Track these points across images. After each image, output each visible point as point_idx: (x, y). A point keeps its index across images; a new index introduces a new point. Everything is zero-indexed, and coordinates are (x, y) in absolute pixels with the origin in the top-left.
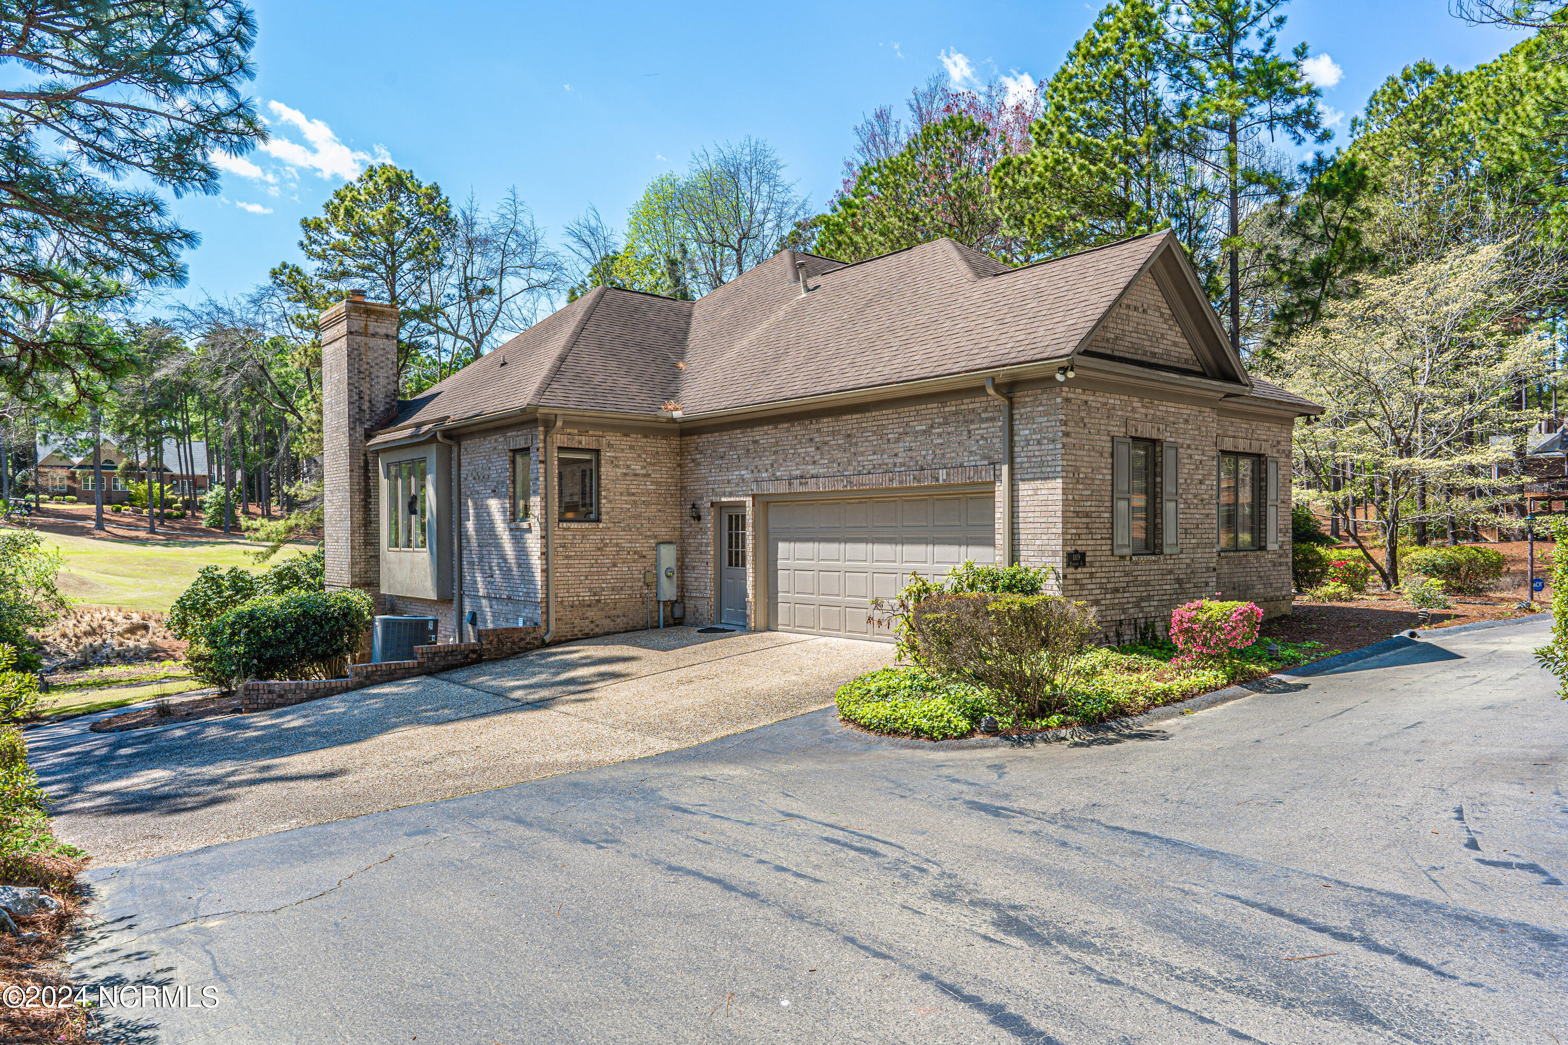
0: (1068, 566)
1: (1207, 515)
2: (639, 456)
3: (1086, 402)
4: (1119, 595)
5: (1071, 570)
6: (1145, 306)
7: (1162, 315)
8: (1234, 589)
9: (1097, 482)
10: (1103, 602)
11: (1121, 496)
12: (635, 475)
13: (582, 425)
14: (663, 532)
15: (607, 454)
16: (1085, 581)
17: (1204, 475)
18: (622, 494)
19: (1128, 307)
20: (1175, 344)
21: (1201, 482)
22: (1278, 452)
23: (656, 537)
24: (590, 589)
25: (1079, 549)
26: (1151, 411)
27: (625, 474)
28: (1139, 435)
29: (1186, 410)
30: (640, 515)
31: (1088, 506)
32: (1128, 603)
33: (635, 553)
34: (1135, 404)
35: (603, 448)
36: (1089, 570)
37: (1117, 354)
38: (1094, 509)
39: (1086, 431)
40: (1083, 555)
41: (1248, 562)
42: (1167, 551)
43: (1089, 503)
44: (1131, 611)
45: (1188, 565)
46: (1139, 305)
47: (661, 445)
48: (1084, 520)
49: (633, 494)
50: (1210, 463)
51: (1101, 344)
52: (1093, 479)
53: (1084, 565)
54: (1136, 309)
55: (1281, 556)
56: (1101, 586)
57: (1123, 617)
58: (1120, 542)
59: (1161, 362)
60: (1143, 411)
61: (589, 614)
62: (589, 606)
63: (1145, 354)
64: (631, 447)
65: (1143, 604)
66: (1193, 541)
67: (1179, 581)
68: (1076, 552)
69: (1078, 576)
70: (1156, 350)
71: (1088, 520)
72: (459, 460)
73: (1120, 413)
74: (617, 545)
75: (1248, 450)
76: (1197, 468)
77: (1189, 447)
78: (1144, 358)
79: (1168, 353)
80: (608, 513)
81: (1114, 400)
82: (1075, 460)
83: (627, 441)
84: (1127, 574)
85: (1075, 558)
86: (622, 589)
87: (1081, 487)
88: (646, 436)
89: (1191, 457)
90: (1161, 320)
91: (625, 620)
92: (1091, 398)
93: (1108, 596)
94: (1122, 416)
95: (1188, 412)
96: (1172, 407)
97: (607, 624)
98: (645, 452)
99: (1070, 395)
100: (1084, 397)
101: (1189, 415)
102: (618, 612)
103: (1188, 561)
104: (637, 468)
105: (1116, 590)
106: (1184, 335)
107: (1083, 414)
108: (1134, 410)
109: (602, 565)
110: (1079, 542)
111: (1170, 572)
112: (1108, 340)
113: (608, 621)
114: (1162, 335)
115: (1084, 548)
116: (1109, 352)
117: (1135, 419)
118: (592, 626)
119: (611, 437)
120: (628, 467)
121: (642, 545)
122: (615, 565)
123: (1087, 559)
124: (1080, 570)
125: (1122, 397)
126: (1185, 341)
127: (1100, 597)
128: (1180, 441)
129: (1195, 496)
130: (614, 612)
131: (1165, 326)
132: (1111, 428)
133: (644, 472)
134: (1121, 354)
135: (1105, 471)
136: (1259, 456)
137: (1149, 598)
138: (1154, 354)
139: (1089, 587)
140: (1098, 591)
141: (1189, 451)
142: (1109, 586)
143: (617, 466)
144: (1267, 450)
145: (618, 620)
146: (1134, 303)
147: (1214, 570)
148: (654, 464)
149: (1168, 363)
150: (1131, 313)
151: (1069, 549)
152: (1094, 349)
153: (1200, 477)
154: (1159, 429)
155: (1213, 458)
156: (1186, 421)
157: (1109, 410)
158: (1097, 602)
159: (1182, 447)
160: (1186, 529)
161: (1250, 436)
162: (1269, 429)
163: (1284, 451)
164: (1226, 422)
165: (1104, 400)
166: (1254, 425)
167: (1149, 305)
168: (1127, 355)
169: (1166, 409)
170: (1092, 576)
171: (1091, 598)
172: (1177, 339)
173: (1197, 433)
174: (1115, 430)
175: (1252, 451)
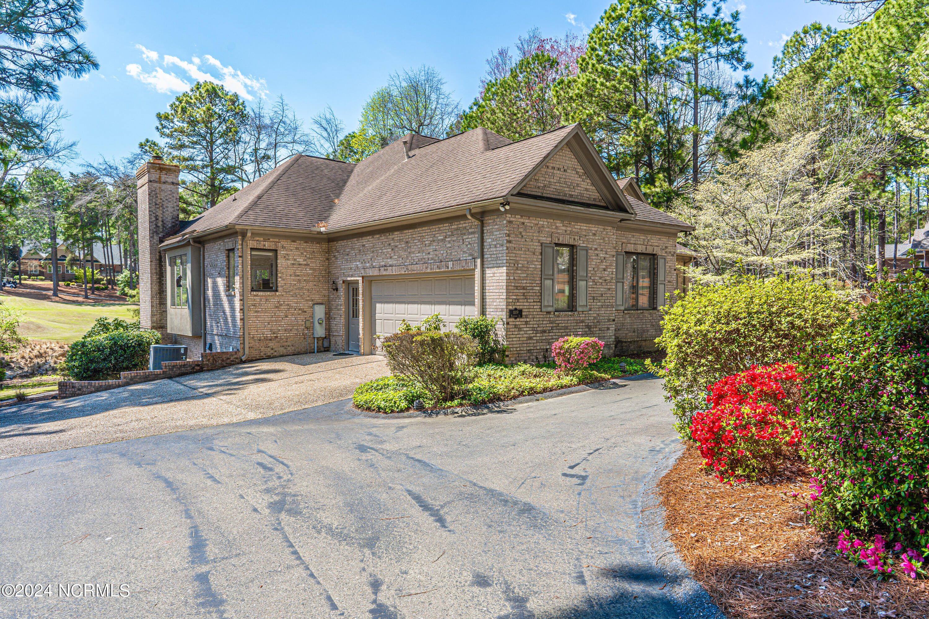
0: (510, 317)
1: (609, 289)
2: (302, 254)
3: (523, 223)
4: (545, 334)
5: (512, 320)
6: (566, 168)
7: (577, 173)
8: (634, 332)
9: (531, 269)
10: (535, 338)
11: (547, 277)
12: (300, 264)
13: (267, 236)
14: (317, 298)
15: (281, 253)
16: (521, 326)
17: (606, 266)
18: (291, 275)
19: (553, 168)
20: (587, 190)
21: (605, 270)
22: (666, 252)
23: (312, 300)
24: (271, 330)
25: (518, 308)
26: (569, 229)
27: (293, 264)
28: (560, 242)
29: (594, 228)
30: (302, 288)
31: (524, 283)
32: (552, 339)
33: (300, 309)
34: (558, 225)
35: (279, 249)
36: (525, 320)
38: (528, 285)
39: (523, 240)
40: (521, 311)
41: (644, 316)
42: (579, 309)
43: (525, 281)
45: (595, 318)
46: (561, 167)
47: (316, 247)
48: (521, 291)
49: (298, 276)
50: (611, 259)
51: (534, 190)
52: (528, 268)
53: (521, 317)
54: (559, 169)
56: (533, 329)
58: (546, 304)
59: (576, 200)
60: (564, 228)
61: (270, 345)
62: (270, 340)
63: (565, 195)
64: (297, 248)
66: (598, 304)
67: (588, 327)
68: (516, 309)
69: (517, 323)
70: (573, 193)
71: (524, 291)
72: (204, 255)
73: (547, 230)
74: (288, 305)
75: (644, 251)
76: (602, 262)
77: (596, 249)
78: (565, 198)
79: (581, 195)
80: (282, 286)
81: (542, 222)
82: (516, 257)
83: (294, 245)
84: (551, 322)
85: (514, 313)
86: (291, 330)
87: (519, 272)
88: (306, 242)
89: (597, 255)
90: (577, 176)
91: (293, 348)
92: (527, 221)
93: (538, 335)
94: (548, 231)
95: (596, 229)
96: (584, 226)
97: (282, 351)
98: (306, 251)
99: (512, 219)
100: (522, 220)
101: (596, 231)
102: (289, 344)
103: (595, 315)
104: (301, 260)
105: (544, 332)
106: (593, 184)
107: (521, 230)
108: (557, 228)
109: (278, 316)
110: (518, 304)
111: (582, 321)
112: (539, 187)
113: (282, 349)
114: (578, 184)
115: (521, 307)
116: (540, 194)
117: (558, 233)
118: (272, 351)
119: (283, 243)
120: (295, 260)
121: (304, 305)
122: (286, 316)
123: (523, 314)
124: (518, 319)
125: (549, 220)
126: (594, 188)
127: (532, 335)
128: (590, 246)
129: (601, 278)
130: (286, 344)
131: (579, 179)
132: (541, 238)
133: (305, 263)
134: (548, 196)
135: (536, 263)
136: (654, 255)
138: (571, 196)
139: (525, 329)
140: (531, 332)
141: (596, 252)
142: (538, 329)
143: (288, 259)
144: (657, 251)
145: (289, 348)
146: (558, 166)
147: (614, 320)
148: (312, 258)
149: (582, 201)
150: (555, 172)
151: (511, 307)
152: (529, 193)
153: (604, 267)
154: (574, 239)
155: (613, 256)
156: (594, 235)
157: (539, 228)
158: (530, 338)
159: (591, 249)
160: (593, 297)
161: (646, 243)
162: (660, 239)
163: (670, 252)
164: (629, 235)
165: (536, 222)
166: (649, 237)
167: (568, 167)
168: (552, 196)
169: (579, 227)
170: (527, 323)
171: (526, 336)
172: (588, 187)
173: (602, 241)
174: (543, 239)
175: (648, 252)
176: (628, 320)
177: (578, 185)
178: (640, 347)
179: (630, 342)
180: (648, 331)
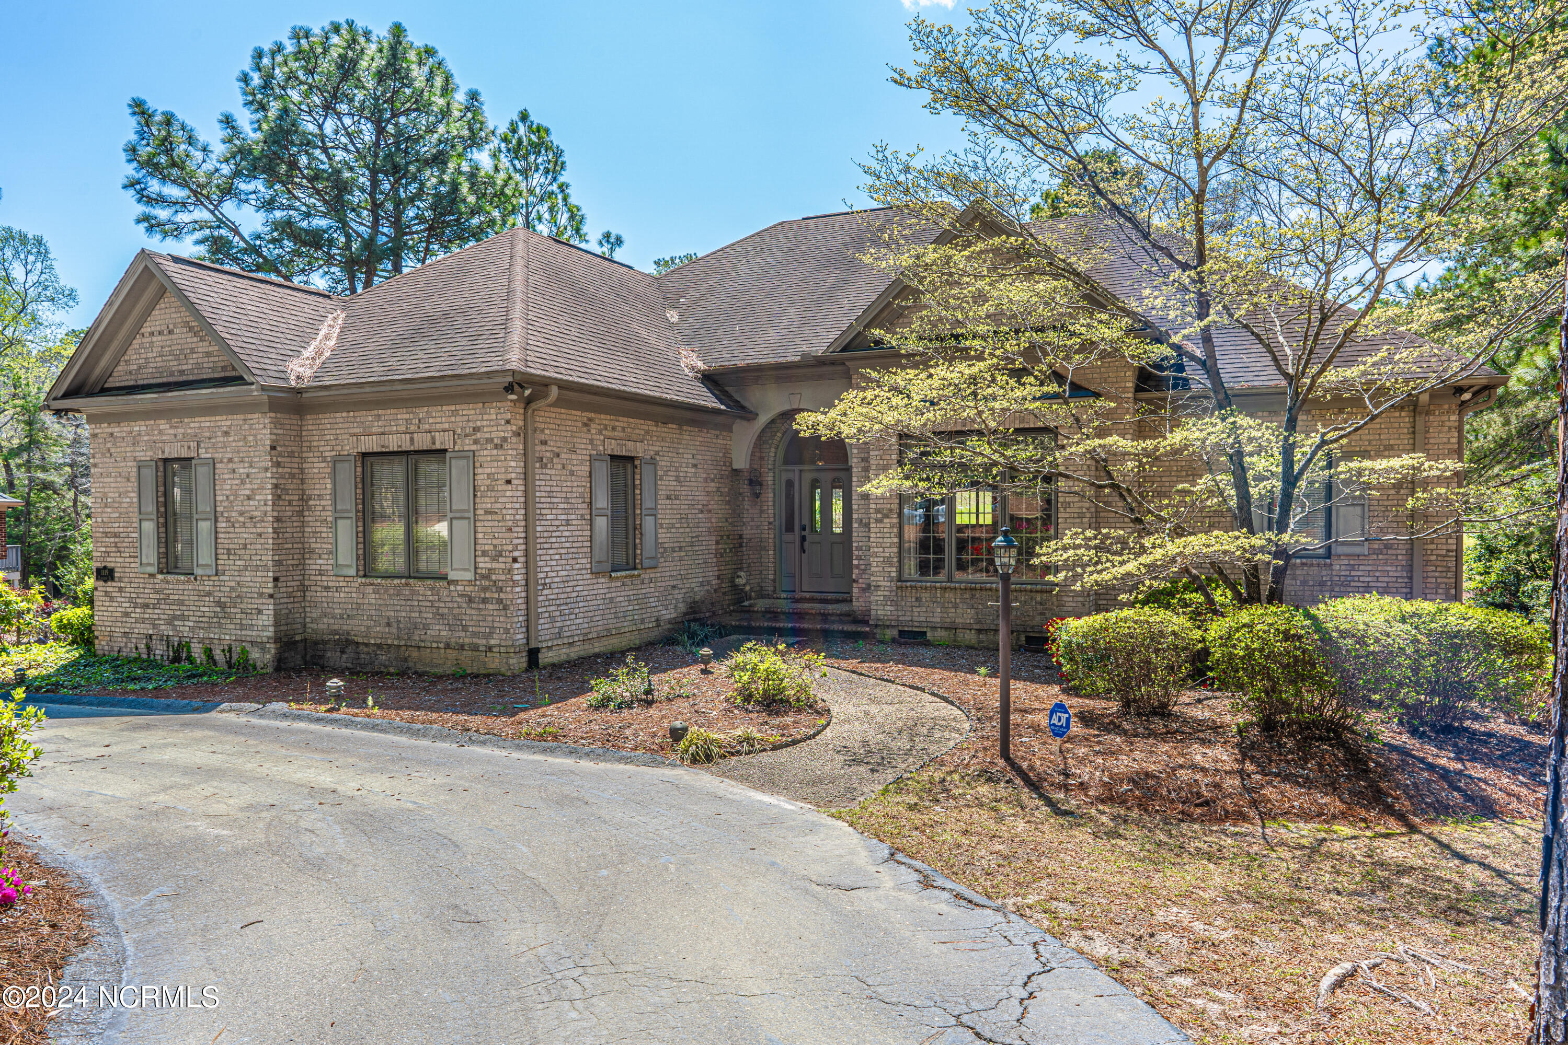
0: (98, 579)
1: (260, 535)
3: (112, 434)
4: (148, 611)
5: (101, 583)
6: (171, 327)
7: (191, 329)
8: (389, 625)
9: (125, 505)
10: (133, 615)
11: (147, 517)
16: (114, 594)
17: (252, 490)
19: (152, 334)
20: (208, 354)
21: (249, 498)
22: (476, 442)
25: (109, 565)
26: (181, 431)
29: (224, 421)
31: (116, 527)
32: (159, 619)
34: (161, 427)
36: (118, 584)
37: (140, 382)
38: (123, 530)
39: (113, 460)
40: (112, 571)
41: (414, 593)
43: (117, 525)
44: (163, 627)
45: (232, 589)
46: (164, 328)
48: (114, 540)
51: (124, 378)
52: (120, 503)
53: (113, 579)
54: (160, 333)
55: (485, 589)
56: (130, 600)
57: (151, 632)
58: (146, 560)
59: (191, 378)
60: (172, 431)
63: (172, 374)
65: (176, 623)
66: (238, 563)
67: (219, 603)
68: (105, 568)
69: (107, 589)
70: (185, 367)
71: (117, 540)
73: (146, 438)
75: (407, 446)
76: (243, 482)
77: (230, 460)
78: (171, 379)
79: (199, 366)
81: (138, 427)
82: (103, 487)
84: (157, 592)
85: (103, 573)
87: (110, 510)
89: (234, 471)
90: (190, 334)
92: (116, 430)
93: (138, 610)
94: (148, 441)
95: (229, 423)
96: (206, 422)
100: (110, 430)
101: (230, 427)
103: (233, 584)
105: (146, 606)
107: (109, 445)
108: (161, 432)
110: (107, 559)
111: (209, 594)
112: (130, 373)
114: (192, 349)
115: (113, 565)
116: (132, 383)
117: (164, 442)
123: (116, 575)
124: (109, 583)
125: (148, 423)
126: (218, 348)
127: (130, 610)
128: (218, 456)
131: (195, 339)
132: (137, 454)
134: (145, 382)
135: (132, 495)
137: (183, 618)
138: (182, 372)
139: (119, 599)
140: (128, 605)
141: (231, 465)
142: (138, 601)
144: (445, 441)
146: (158, 328)
147: (271, 596)
150: (154, 339)
151: (100, 565)
152: (118, 385)
153: (248, 492)
154: (189, 447)
155: (266, 469)
156: (226, 433)
157: (134, 437)
158: (127, 614)
159: (221, 462)
160: (228, 550)
161: (413, 428)
162: (455, 413)
163: (490, 440)
164: (368, 417)
165: (128, 429)
166: (422, 412)
167: (174, 325)
168: (152, 381)
169: (197, 425)
170: (121, 590)
171: (120, 609)
172: (211, 349)
173: (241, 444)
174: (141, 455)
175: (417, 446)
176: (372, 598)
177: (192, 351)
178: (406, 660)
179: (379, 646)
180: (426, 627)
